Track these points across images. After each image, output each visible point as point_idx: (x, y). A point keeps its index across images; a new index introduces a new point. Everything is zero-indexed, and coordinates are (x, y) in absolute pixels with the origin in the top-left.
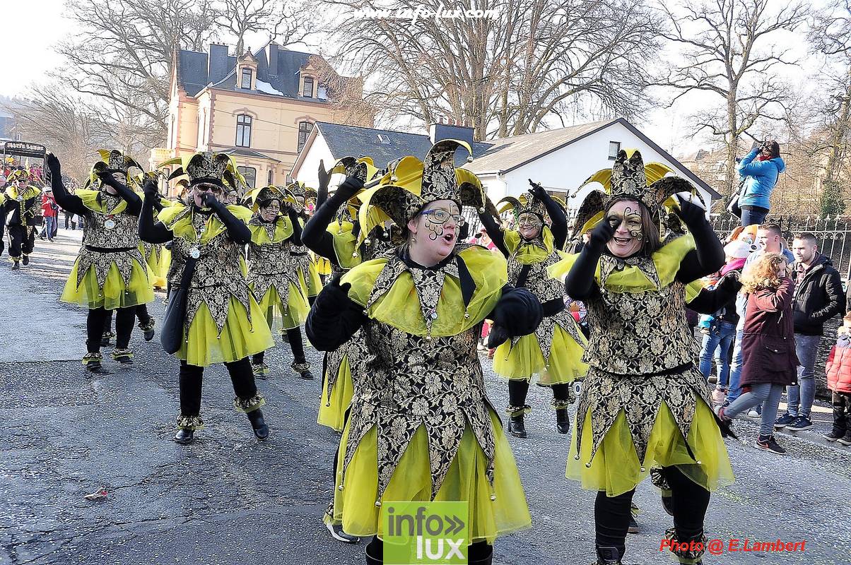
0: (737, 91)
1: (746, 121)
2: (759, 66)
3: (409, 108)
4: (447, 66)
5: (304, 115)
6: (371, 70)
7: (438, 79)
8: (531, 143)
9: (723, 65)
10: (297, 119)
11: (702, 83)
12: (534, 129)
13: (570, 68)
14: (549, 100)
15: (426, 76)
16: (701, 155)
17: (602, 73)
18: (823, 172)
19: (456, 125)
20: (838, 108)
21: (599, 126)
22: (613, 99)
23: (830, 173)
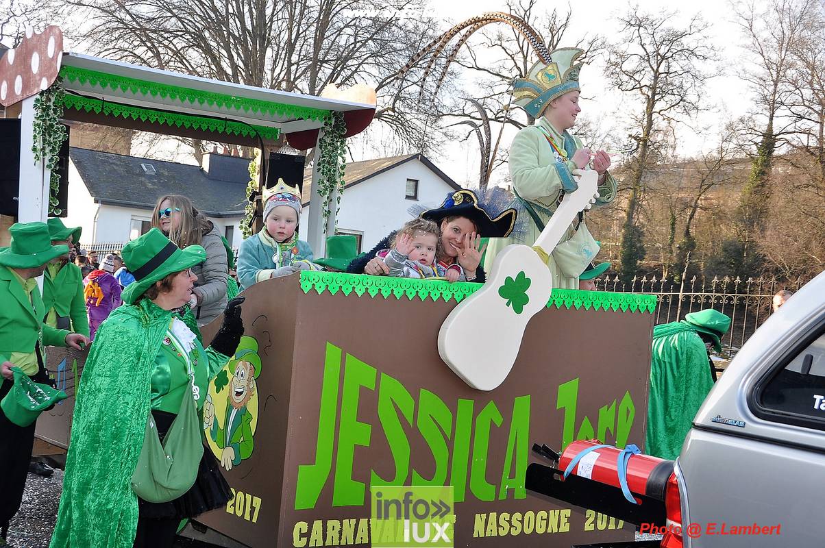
11: (499, 115)
17: (395, 101)
18: (624, 214)
19: (232, 155)
20: (637, 149)
21: (396, 161)
22: (406, 131)
23: (630, 216)
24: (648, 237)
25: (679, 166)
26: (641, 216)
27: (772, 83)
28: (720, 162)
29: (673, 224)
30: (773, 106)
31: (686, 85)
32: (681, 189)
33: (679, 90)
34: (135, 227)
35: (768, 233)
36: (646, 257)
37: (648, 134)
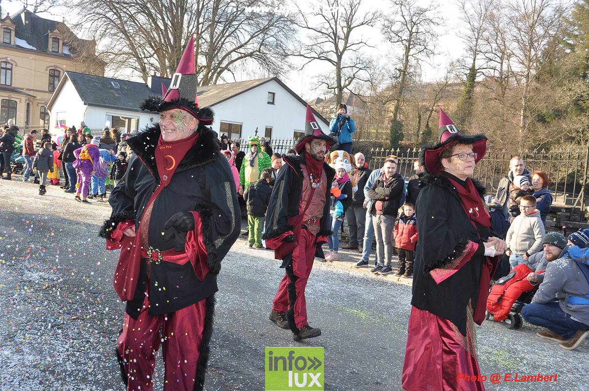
0: (342, 62)
1: (347, 81)
2: (354, 47)
3: (130, 63)
4: (156, 35)
5: (53, 64)
6: (103, 35)
7: (150, 44)
8: (217, 91)
9: (333, 45)
10: (47, 67)
11: (320, 56)
12: (216, 81)
13: (238, 41)
14: (225, 63)
15: (142, 42)
16: (319, 101)
17: (260, 47)
18: (392, 114)
19: (165, 77)
20: (399, 76)
21: (261, 82)
22: (267, 64)
23: (395, 115)
24: (405, 128)
25: (423, 87)
26: (401, 116)
27: (475, 40)
28: (447, 85)
29: (420, 120)
30: (475, 52)
31: (428, 40)
32: (424, 100)
33: (423, 43)
34: (108, 120)
35: (473, 126)
36: (404, 139)
37: (406, 68)
